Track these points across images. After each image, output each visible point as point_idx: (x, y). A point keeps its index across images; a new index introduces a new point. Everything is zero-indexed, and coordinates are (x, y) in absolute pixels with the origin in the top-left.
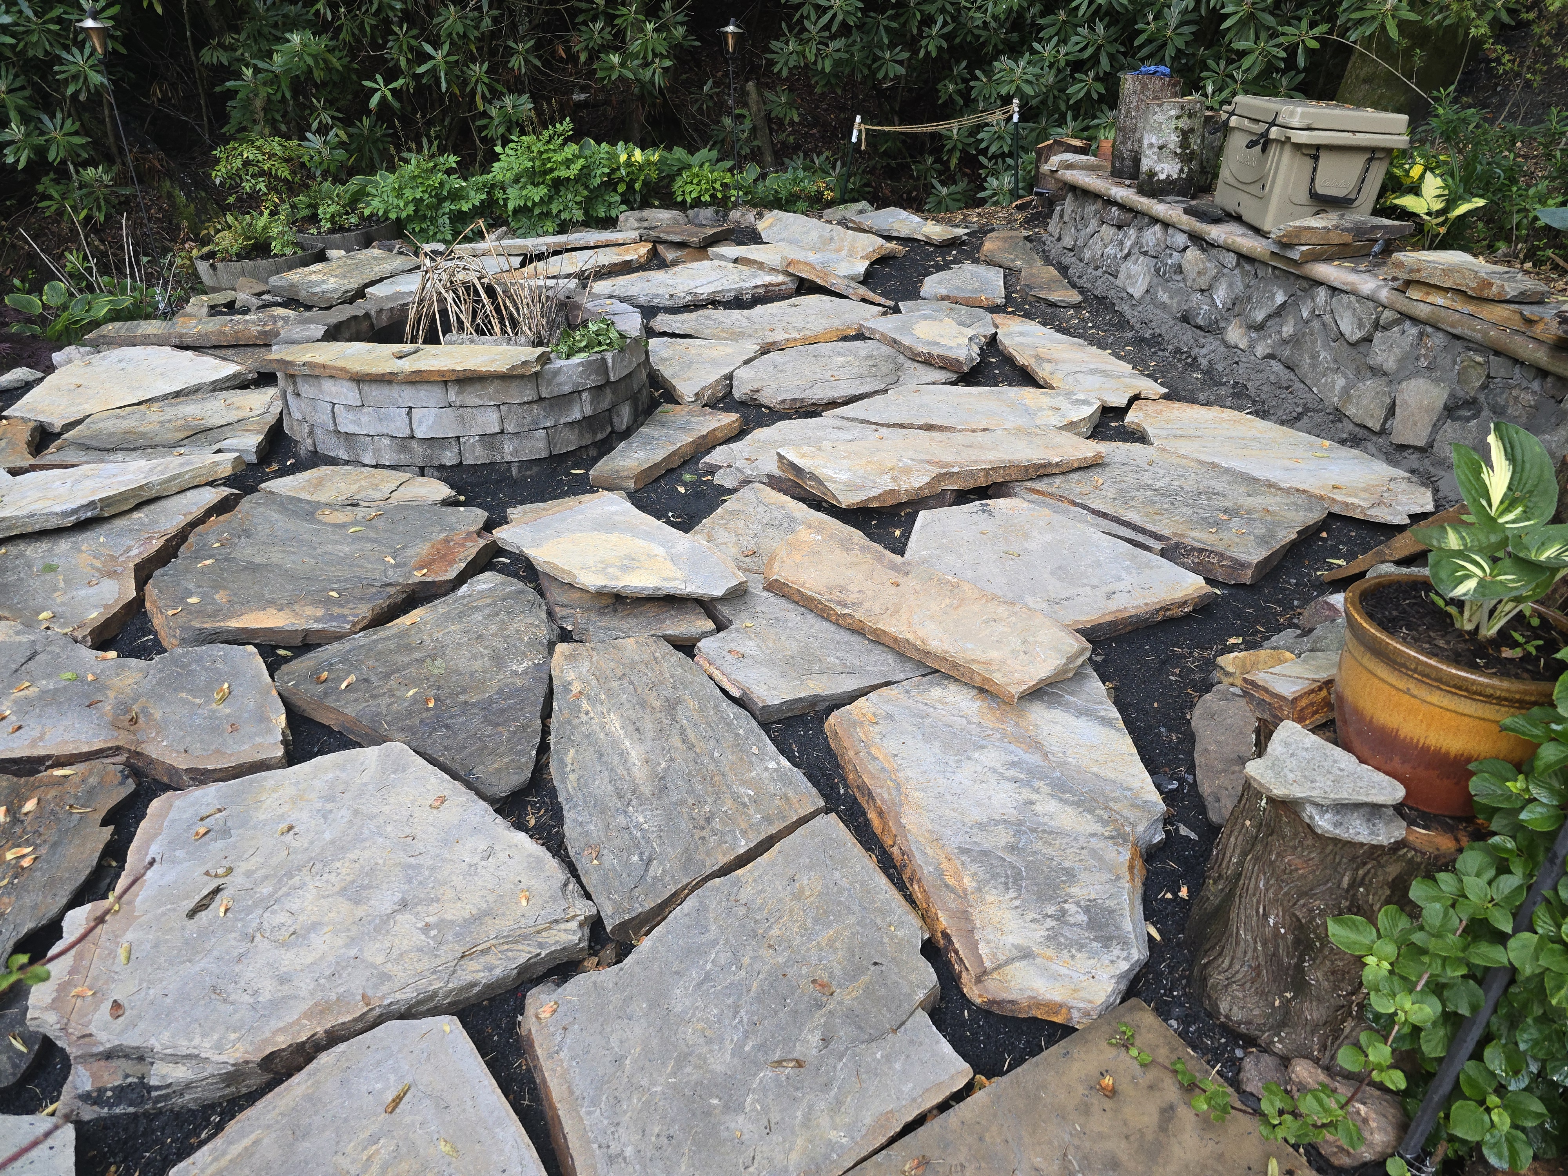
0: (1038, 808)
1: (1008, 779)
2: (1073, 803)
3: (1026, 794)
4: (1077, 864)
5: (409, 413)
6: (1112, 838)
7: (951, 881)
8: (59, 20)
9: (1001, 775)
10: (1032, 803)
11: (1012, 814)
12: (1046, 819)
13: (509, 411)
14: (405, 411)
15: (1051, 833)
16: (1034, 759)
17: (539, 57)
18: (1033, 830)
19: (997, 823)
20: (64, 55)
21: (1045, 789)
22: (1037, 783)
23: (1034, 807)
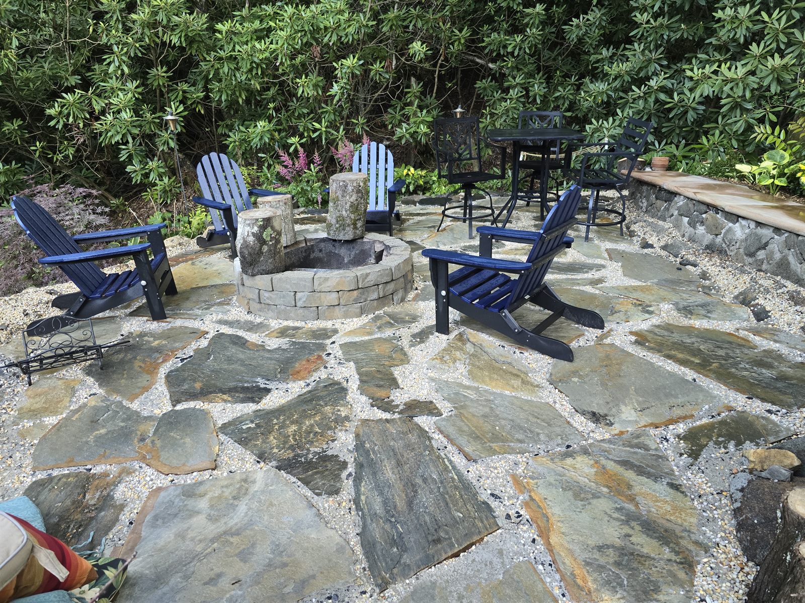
0: (633, 539)
1: (614, 519)
2: (656, 538)
3: (626, 530)
4: (661, 580)
5: (295, 295)
6: (681, 563)
7: (579, 582)
8: (159, 118)
9: (610, 516)
10: (630, 536)
11: (618, 542)
12: (639, 547)
13: (343, 294)
14: (293, 293)
15: (642, 556)
16: (631, 507)
17: (368, 126)
18: (632, 554)
19: (608, 547)
20: (160, 133)
21: (638, 528)
22: (633, 524)
23: (631, 539)
